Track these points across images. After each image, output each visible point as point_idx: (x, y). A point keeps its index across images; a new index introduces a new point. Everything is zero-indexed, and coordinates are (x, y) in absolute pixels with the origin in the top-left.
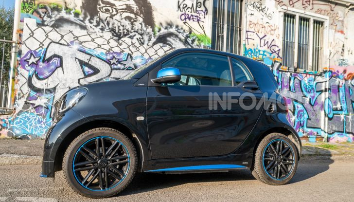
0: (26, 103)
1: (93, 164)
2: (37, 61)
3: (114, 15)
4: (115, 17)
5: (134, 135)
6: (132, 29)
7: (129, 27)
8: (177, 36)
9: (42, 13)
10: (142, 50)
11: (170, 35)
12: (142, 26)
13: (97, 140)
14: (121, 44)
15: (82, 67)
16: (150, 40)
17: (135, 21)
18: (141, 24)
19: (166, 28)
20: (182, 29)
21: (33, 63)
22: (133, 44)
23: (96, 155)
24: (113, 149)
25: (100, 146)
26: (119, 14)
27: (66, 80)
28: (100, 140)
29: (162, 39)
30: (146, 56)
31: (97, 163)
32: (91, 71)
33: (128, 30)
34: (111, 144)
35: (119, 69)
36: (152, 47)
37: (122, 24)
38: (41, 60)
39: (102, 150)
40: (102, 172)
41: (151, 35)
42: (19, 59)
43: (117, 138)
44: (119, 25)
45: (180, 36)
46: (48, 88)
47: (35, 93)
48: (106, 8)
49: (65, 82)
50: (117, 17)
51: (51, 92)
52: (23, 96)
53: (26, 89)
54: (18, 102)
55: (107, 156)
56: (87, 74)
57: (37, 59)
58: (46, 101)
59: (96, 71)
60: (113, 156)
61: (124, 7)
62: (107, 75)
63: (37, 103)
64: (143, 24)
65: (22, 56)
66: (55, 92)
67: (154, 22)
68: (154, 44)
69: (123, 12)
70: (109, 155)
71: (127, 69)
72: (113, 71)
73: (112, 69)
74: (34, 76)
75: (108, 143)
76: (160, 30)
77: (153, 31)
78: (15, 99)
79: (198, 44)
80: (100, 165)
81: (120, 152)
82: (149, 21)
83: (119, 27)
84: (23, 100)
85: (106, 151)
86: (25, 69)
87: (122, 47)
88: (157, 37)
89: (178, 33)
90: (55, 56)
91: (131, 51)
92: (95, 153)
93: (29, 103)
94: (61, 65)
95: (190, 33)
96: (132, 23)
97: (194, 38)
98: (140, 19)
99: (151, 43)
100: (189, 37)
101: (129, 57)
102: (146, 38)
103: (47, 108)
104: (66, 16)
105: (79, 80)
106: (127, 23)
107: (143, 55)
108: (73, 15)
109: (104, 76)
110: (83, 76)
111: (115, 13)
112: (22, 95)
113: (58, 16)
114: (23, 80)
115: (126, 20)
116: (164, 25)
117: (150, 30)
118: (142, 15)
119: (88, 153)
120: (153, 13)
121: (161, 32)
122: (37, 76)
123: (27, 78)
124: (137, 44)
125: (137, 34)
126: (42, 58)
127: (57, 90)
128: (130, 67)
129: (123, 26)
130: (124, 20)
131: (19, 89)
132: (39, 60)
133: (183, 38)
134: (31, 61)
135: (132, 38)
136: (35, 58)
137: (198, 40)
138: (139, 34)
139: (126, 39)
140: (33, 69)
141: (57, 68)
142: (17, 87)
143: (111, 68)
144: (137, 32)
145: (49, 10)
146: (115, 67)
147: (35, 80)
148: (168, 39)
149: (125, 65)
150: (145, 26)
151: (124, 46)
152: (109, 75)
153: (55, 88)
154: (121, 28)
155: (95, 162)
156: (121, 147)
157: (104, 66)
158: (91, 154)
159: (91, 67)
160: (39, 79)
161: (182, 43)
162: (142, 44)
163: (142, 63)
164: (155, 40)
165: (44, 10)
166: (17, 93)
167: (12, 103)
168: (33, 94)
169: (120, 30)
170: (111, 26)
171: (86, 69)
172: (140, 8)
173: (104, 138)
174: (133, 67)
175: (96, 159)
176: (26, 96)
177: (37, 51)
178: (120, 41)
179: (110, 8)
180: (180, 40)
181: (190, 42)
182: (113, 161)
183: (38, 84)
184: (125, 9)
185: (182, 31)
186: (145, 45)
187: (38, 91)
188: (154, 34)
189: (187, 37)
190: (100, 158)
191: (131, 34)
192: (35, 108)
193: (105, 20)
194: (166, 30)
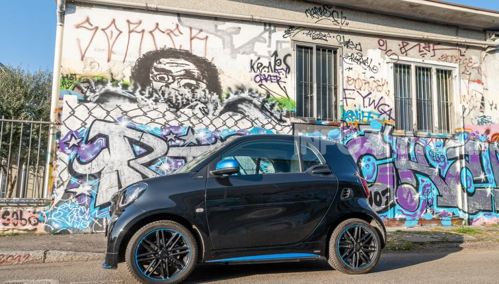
0: (66, 191)
1: (154, 254)
2: (78, 143)
3: (170, 84)
4: (171, 86)
5: (194, 227)
6: (193, 98)
7: (189, 95)
8: (250, 102)
9: (84, 88)
10: (206, 121)
11: (242, 100)
12: (205, 93)
13: (157, 233)
14: (179, 117)
15: (132, 147)
16: (215, 109)
17: (197, 88)
18: (204, 91)
19: (236, 93)
20: (257, 92)
21: (74, 145)
22: (194, 115)
23: (157, 246)
24: (173, 241)
25: (161, 237)
26: (176, 82)
27: (113, 163)
28: (160, 232)
29: (232, 107)
30: (212, 129)
31: (158, 253)
32: (143, 151)
33: (188, 100)
34: (171, 236)
35: (178, 146)
36: (219, 116)
37: (181, 93)
38: (83, 141)
39: (162, 242)
40: (163, 262)
41: (217, 103)
42: (58, 141)
43: (178, 230)
44: (177, 93)
45: (255, 101)
46: (93, 172)
47: (77, 180)
48: (161, 76)
49: (111, 165)
50: (175, 85)
51: (95, 178)
52: (63, 184)
53: (66, 176)
54: (57, 191)
55: (167, 248)
56: (138, 154)
57: (79, 140)
58: (89, 188)
59: (149, 150)
60: (174, 247)
61: (183, 73)
62: (163, 154)
63: (79, 191)
64: (207, 91)
65: (61, 138)
66: (100, 177)
67: (221, 87)
68: (222, 113)
69: (182, 79)
70: (169, 246)
71: (188, 146)
72: (170, 149)
73: (169, 147)
74: (75, 160)
75: (168, 235)
76: (228, 96)
77: (220, 98)
78: (54, 187)
79: (279, 109)
80: (161, 255)
81: (180, 243)
82: (214, 86)
83: (176, 96)
84: (62, 189)
85: (166, 242)
86: (65, 152)
87: (180, 120)
88: (224, 105)
89: (252, 98)
90: (100, 135)
91: (192, 123)
92: (155, 244)
93: (69, 192)
94: (107, 146)
95: (268, 96)
96: (193, 91)
97: (274, 102)
98: (203, 86)
99: (217, 113)
100: (267, 102)
101: (190, 130)
102: (211, 107)
103: (91, 197)
104: (112, 89)
105: (129, 161)
106: (187, 92)
107: (207, 127)
108: (121, 87)
109: (159, 155)
110: (133, 157)
111: (171, 80)
112: (61, 182)
113: (104, 89)
114: (62, 166)
115: (185, 88)
116: (234, 89)
117: (215, 97)
118: (205, 81)
119: (149, 245)
120: (219, 76)
121: (230, 98)
122: (78, 160)
123: (68, 163)
124: (200, 115)
125: (199, 103)
126: (85, 139)
127: (102, 175)
128: (191, 143)
129: (182, 95)
130: (182, 88)
131: (57, 176)
132: (81, 141)
133: (260, 103)
134: (71, 144)
135: (194, 109)
136: (76, 139)
137: (278, 105)
138: (202, 102)
139: (186, 110)
140: (74, 152)
141: (103, 149)
142: (55, 173)
143: (168, 145)
144: (199, 101)
145: (93, 83)
146: (173, 143)
147: (76, 165)
148: (240, 106)
149: (185, 140)
150: (210, 93)
151: (183, 118)
152: (166, 154)
153: (100, 173)
154: (180, 97)
155: (156, 253)
156: (181, 237)
157: (159, 143)
158: (152, 246)
159: (142, 145)
160: (81, 163)
161: (258, 110)
162: (206, 114)
163: (206, 137)
164: (222, 108)
165: (86, 85)
166: (56, 181)
167: (50, 193)
168: (74, 180)
169: (178, 100)
170: (166, 96)
171: (138, 148)
172: (203, 73)
173: (164, 231)
174: (195, 142)
175: (157, 250)
176: (66, 184)
177: (79, 131)
178: (179, 113)
179: (165, 76)
180: (255, 106)
181: (268, 108)
182: (174, 252)
183: (80, 169)
184: (184, 75)
185: (257, 95)
186: (210, 116)
187: (81, 177)
188: (221, 102)
189: (264, 101)
190: (161, 249)
191: (191, 104)
192: (77, 197)
193: (160, 90)
194: (237, 96)
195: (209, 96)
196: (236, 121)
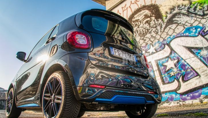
3: (139, 25)
4: (140, 27)
6: (150, 27)
7: (148, 27)
10: (158, 37)
11: (174, 16)
12: (155, 22)
14: (145, 40)
16: (161, 27)
17: (151, 21)
18: (154, 21)
19: (171, 13)
20: (183, 5)
22: (152, 36)
26: (142, 23)
29: (171, 21)
30: (161, 40)
36: (164, 31)
37: (144, 28)
41: (161, 24)
44: (143, 29)
48: (135, 24)
50: (141, 25)
61: (144, 17)
64: (156, 20)
67: (162, 14)
68: (164, 29)
71: (152, 54)
76: (166, 17)
77: (162, 20)
79: (201, 8)
82: (158, 16)
83: (143, 30)
87: (146, 42)
88: (165, 24)
89: (180, 11)
91: (151, 41)
95: (191, 4)
96: (149, 24)
97: (196, 5)
98: (153, 18)
99: (163, 29)
100: (191, 8)
102: (159, 28)
106: (147, 26)
107: (159, 40)
111: (140, 23)
115: (146, 24)
116: (169, 11)
117: (160, 20)
118: (154, 15)
120: (160, 9)
121: (168, 18)
124: (154, 35)
125: (153, 28)
129: (145, 28)
130: (145, 25)
133: (186, 11)
135: (151, 33)
137: (200, 5)
138: (154, 28)
139: (148, 35)
144: (153, 27)
148: (174, 19)
149: (149, 52)
150: (157, 20)
154: (144, 30)
161: (185, 16)
162: (157, 33)
163: (159, 46)
164: (165, 25)
169: (144, 32)
170: (139, 33)
174: (154, 51)
178: (145, 38)
179: (137, 23)
180: (184, 14)
184: (144, 18)
185: (183, 7)
186: (159, 33)
188: (163, 22)
189: (189, 8)
191: (150, 31)
193: (136, 31)
194: (171, 14)
195: (157, 22)
196: (174, 30)
